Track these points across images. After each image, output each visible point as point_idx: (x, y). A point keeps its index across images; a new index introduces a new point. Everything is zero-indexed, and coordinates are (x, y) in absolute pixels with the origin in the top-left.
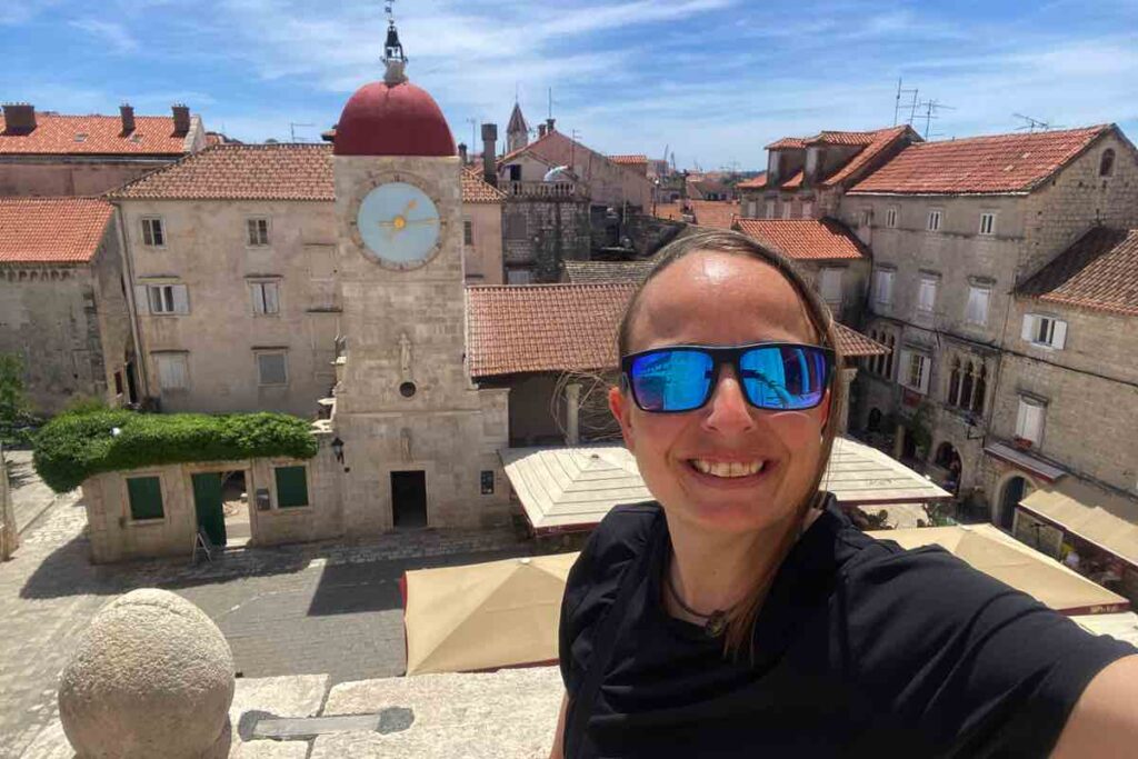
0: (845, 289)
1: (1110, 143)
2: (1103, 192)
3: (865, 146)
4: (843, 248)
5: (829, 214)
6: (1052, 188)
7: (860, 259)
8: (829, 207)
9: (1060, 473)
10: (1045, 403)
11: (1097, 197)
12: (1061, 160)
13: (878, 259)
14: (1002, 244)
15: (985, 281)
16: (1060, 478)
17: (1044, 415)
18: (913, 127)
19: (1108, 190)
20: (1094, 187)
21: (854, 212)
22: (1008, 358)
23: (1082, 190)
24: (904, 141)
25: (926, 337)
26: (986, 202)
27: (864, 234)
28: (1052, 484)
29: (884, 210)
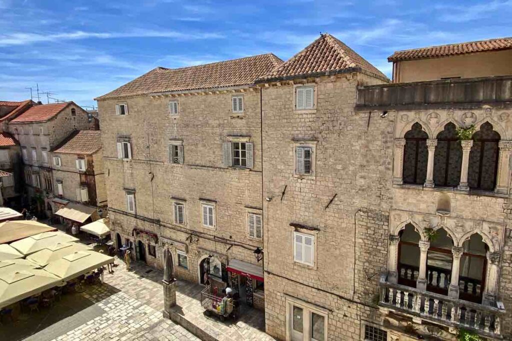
0: (11, 157)
1: (72, 107)
2: (75, 120)
3: (18, 106)
4: (9, 142)
5: (5, 130)
6: (56, 120)
7: (16, 146)
8: (4, 128)
9: (67, 202)
10: (62, 183)
11: (72, 121)
12: (58, 112)
13: (22, 145)
14: (45, 137)
15: (44, 149)
16: (68, 203)
17: (62, 185)
18: (33, 100)
19: (76, 120)
20: (71, 119)
21: (12, 129)
22: (53, 171)
23: (67, 120)
24: (29, 105)
25: (37, 169)
26: (40, 124)
27: (16, 137)
28: (65, 205)
29: (20, 128)
